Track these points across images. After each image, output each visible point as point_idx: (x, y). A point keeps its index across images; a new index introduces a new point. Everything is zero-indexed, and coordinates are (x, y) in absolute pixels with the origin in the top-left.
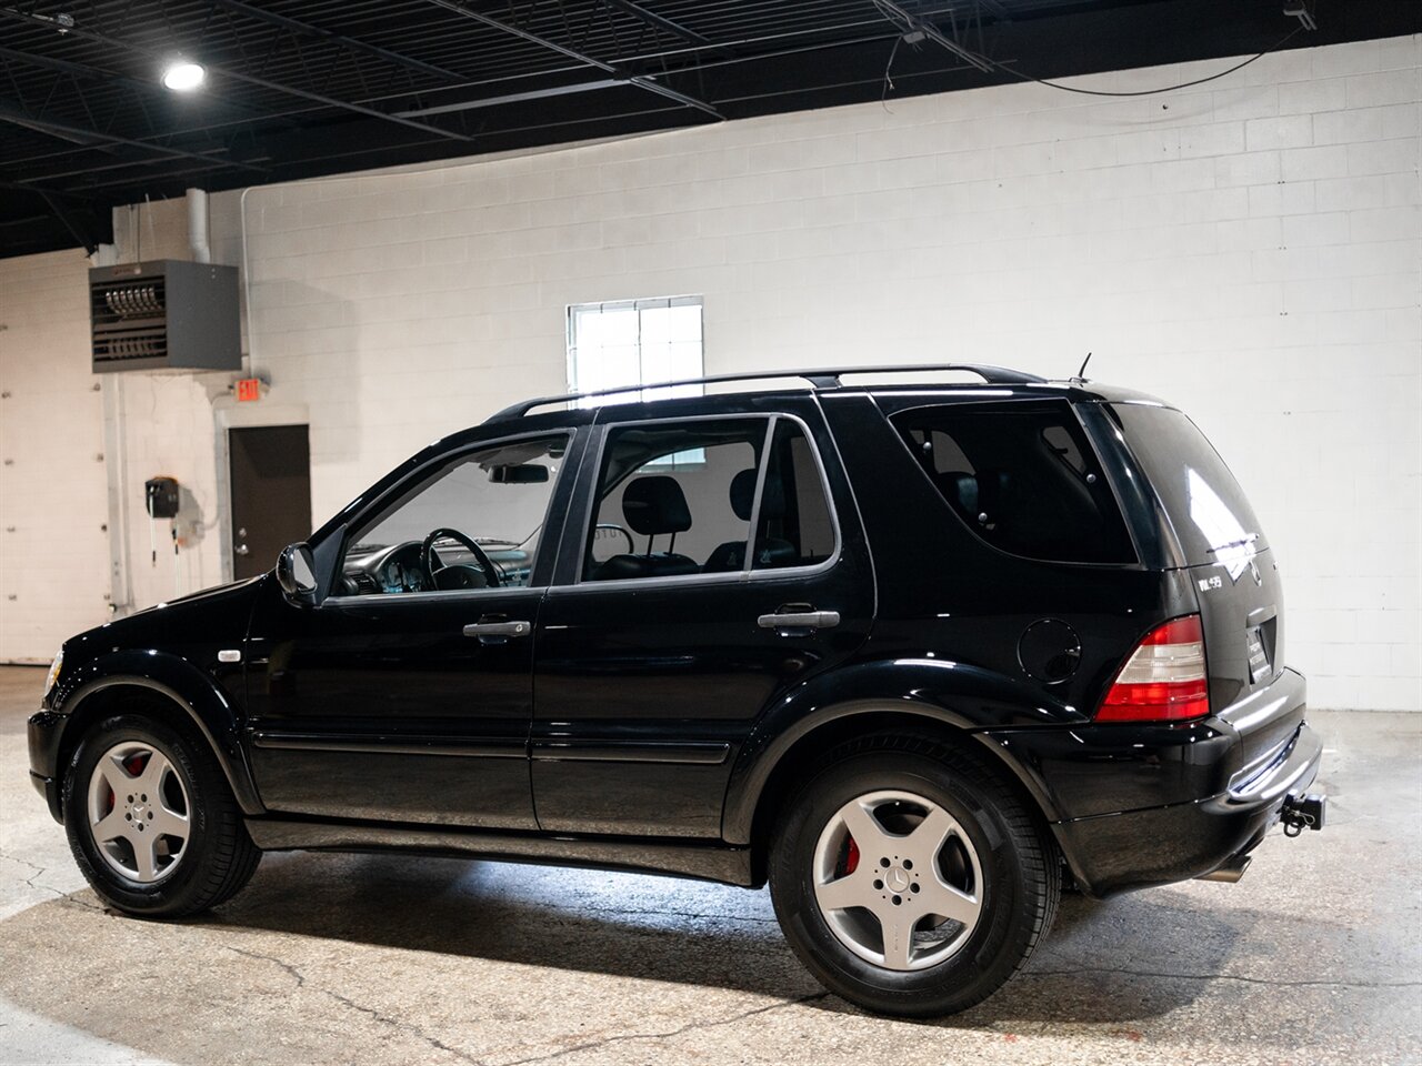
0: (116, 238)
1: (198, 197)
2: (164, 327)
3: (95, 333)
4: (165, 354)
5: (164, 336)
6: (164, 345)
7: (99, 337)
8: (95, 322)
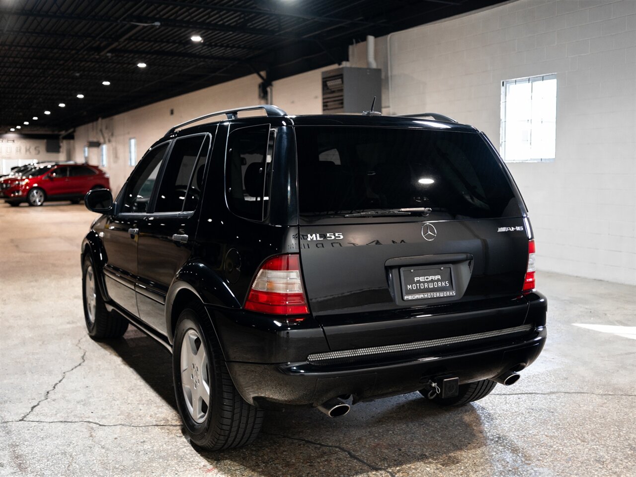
0: (350, 58)
1: (371, 39)
2: (342, 96)
3: (324, 99)
4: (342, 107)
5: (342, 100)
6: (342, 103)
7: (325, 100)
8: (324, 94)
